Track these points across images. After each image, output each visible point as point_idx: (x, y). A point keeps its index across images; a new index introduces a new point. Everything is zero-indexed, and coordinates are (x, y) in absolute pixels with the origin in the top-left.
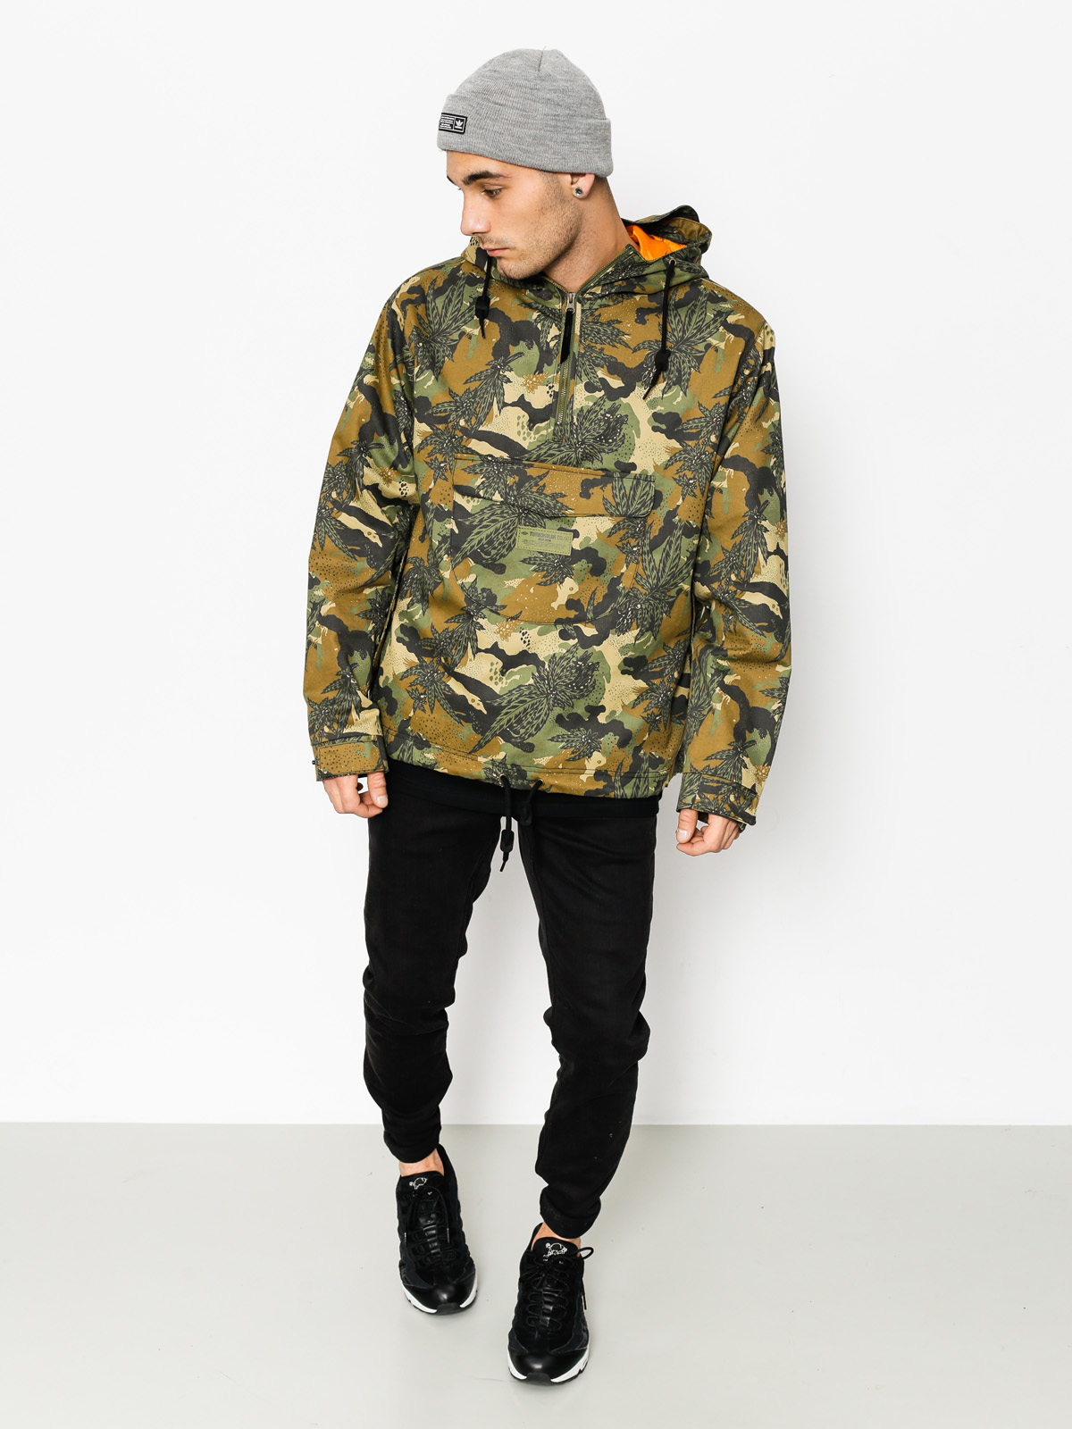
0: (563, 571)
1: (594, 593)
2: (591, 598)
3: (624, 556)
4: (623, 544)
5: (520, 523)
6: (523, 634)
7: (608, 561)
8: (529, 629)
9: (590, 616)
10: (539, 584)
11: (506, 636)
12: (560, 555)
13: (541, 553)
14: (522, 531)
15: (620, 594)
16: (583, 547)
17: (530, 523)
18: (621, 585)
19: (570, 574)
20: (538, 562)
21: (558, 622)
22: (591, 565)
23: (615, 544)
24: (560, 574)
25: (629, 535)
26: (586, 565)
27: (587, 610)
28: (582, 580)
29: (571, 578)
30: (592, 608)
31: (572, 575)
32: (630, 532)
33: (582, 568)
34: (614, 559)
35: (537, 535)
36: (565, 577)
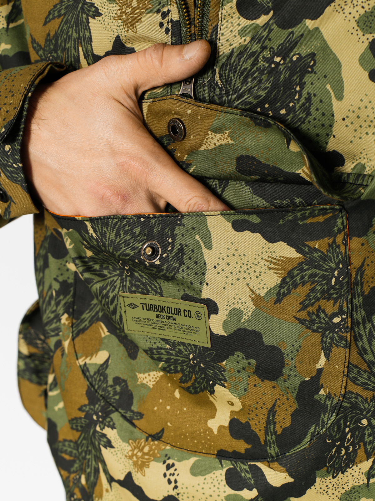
0: (206, 374)
1: (272, 412)
2: (268, 422)
3: (317, 337)
4: (309, 314)
5: (123, 288)
6: (168, 467)
7: (286, 349)
8: (179, 461)
9: (273, 450)
11: (142, 466)
12: (196, 346)
13: (166, 341)
14: (128, 301)
15: (322, 408)
16: (232, 330)
17: (137, 287)
18: (322, 392)
19: (222, 381)
20: (165, 357)
21: (222, 455)
22: (253, 362)
23: (293, 314)
24: (203, 379)
25: (319, 295)
26: (246, 362)
27: (265, 441)
28: (245, 390)
29: (224, 386)
30: (274, 437)
31: (225, 380)
32: (318, 288)
33: (240, 366)
34: (296, 345)
35: (151, 308)
36: (214, 385)
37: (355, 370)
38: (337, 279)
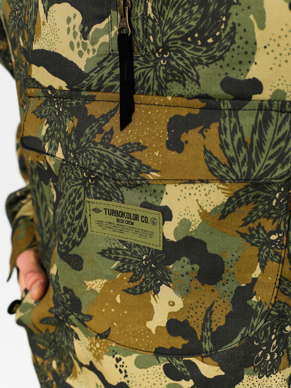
0: (156, 274)
1: (210, 311)
2: (205, 320)
3: (255, 250)
4: (250, 230)
5: (89, 195)
6: (117, 360)
7: (227, 258)
8: (124, 356)
9: (207, 346)
10: (126, 291)
11: (98, 358)
12: (149, 249)
14: (93, 206)
15: (254, 313)
16: (181, 237)
17: (101, 194)
18: (254, 299)
19: (168, 282)
20: (121, 257)
21: (160, 351)
22: (197, 267)
23: (235, 229)
24: (152, 279)
25: (260, 214)
26: (190, 266)
27: (202, 337)
28: (188, 291)
29: (170, 287)
30: (209, 333)
31: (171, 281)
32: (260, 207)
33: (184, 271)
34: (236, 255)
35: (113, 213)
36: (161, 284)
37: (286, 283)
38: (278, 200)
